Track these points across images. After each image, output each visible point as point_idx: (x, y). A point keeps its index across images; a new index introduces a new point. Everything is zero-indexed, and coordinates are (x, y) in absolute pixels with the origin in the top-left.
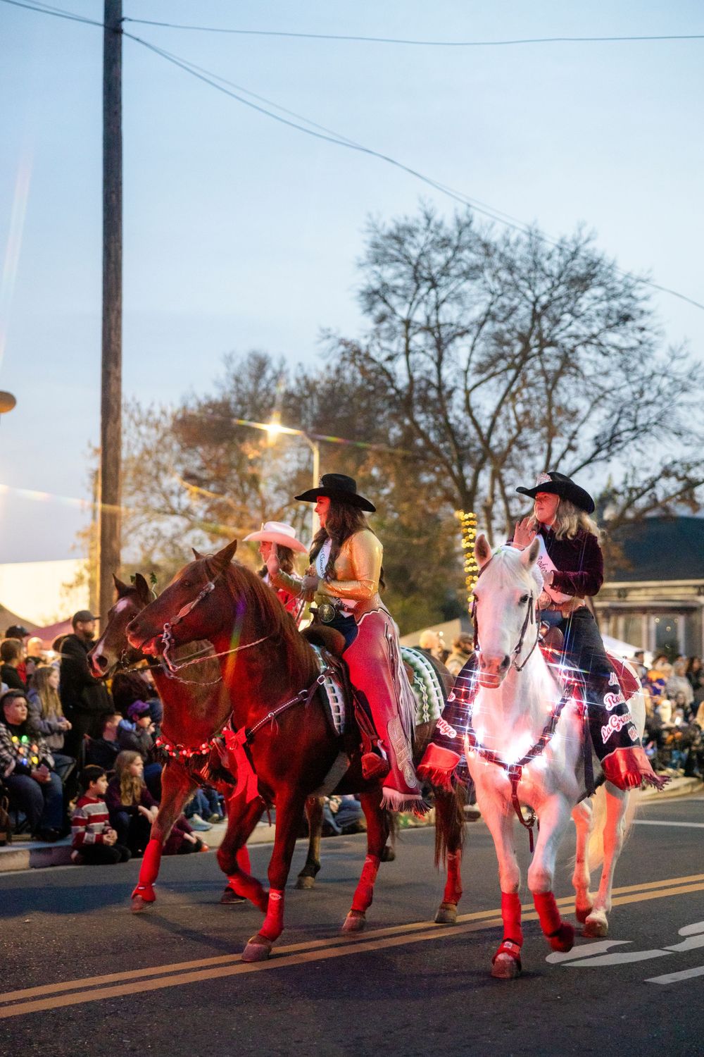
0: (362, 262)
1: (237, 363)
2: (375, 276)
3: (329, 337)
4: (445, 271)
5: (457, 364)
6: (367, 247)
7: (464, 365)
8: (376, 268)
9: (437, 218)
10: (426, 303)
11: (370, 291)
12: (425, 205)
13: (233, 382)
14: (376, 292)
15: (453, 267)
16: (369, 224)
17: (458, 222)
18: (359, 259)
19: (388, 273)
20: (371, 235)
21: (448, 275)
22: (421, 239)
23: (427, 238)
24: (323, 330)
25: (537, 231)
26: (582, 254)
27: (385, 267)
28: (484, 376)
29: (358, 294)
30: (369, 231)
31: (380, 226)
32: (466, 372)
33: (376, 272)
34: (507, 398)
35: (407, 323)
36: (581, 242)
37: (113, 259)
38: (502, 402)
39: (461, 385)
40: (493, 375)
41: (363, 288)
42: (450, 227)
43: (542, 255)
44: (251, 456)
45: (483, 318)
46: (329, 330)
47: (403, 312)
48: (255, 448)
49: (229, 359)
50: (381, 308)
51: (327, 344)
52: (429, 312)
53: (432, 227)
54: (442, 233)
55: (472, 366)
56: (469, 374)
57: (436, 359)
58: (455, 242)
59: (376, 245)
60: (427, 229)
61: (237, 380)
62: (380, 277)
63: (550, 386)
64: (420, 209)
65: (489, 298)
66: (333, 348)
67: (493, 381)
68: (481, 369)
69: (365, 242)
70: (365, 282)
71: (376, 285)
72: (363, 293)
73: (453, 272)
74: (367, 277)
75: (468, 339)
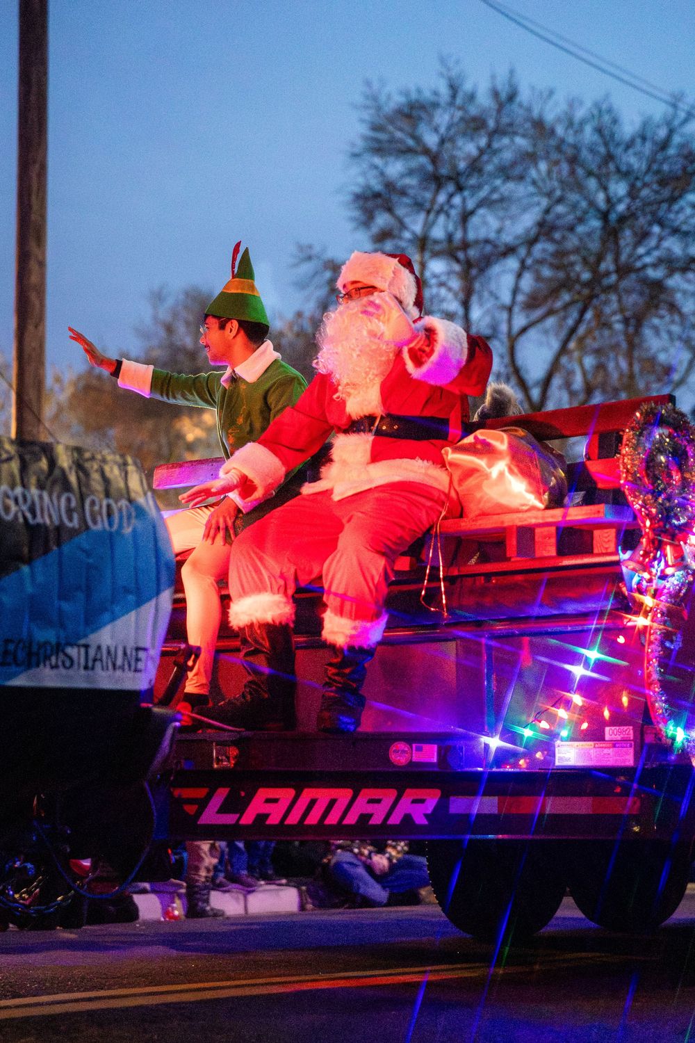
0: (356, 150)
1: (170, 302)
2: (375, 172)
3: (309, 258)
4: (475, 166)
5: (497, 298)
6: (364, 129)
7: (506, 298)
8: (377, 161)
9: (468, 86)
10: (448, 215)
11: (369, 193)
12: (449, 69)
13: (162, 333)
14: (377, 195)
15: (488, 162)
16: (367, 97)
17: (495, 94)
18: (353, 145)
19: (395, 168)
20: (372, 111)
21: (480, 171)
22: (443, 118)
23: (452, 117)
24: (301, 248)
25: (610, 111)
26: (677, 139)
27: (391, 159)
28: (538, 313)
29: (349, 198)
30: (366, 107)
31: (383, 98)
32: (510, 310)
33: (376, 167)
34: (572, 345)
35: (423, 242)
36: (676, 123)
37: (34, 89)
38: (563, 350)
39: (504, 328)
40: (551, 312)
41: (358, 190)
42: (484, 100)
43: (618, 145)
44: (190, 437)
45: (533, 232)
46: (310, 247)
47: (416, 225)
48: (196, 425)
49: (158, 297)
50: (382, 220)
51: (307, 268)
52: (451, 227)
53: (459, 101)
54: (473, 111)
55: (520, 298)
56: (516, 309)
57: (461, 295)
58: (491, 123)
59: (376, 128)
60: (452, 103)
61: (169, 329)
62: (382, 174)
63: (631, 330)
64: (441, 75)
65: (545, 202)
66: (316, 273)
67: (551, 322)
68: (532, 303)
69: (362, 121)
70: (361, 180)
71: (377, 186)
72: (358, 197)
73: (489, 168)
74: (364, 174)
75: (512, 263)
